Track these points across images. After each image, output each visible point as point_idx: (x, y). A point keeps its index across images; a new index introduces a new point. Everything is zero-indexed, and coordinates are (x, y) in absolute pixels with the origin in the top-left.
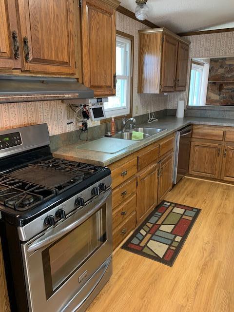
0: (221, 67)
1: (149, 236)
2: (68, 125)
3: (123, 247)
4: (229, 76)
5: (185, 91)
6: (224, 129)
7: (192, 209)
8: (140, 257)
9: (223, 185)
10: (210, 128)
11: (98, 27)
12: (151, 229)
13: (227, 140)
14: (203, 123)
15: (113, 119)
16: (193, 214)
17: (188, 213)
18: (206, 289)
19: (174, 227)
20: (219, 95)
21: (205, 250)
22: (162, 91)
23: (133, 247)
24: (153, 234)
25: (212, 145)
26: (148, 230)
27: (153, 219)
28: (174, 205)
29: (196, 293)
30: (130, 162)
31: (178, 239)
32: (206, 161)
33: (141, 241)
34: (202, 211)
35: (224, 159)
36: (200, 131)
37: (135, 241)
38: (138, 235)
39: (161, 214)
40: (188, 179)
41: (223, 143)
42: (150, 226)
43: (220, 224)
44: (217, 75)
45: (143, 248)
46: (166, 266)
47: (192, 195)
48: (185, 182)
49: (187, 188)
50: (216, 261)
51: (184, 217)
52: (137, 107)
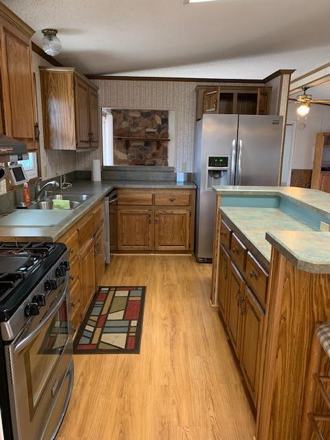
0: (125, 119)
1: (99, 330)
4: (135, 131)
5: (98, 147)
6: (153, 192)
7: (136, 288)
8: (98, 356)
9: (158, 256)
10: (137, 191)
12: (97, 322)
13: (156, 204)
14: (128, 186)
15: (26, 184)
16: (139, 293)
17: (133, 293)
18: (181, 362)
19: (125, 312)
20: (127, 154)
21: (166, 325)
22: (78, 146)
23: (85, 348)
24: (103, 327)
25: (141, 211)
26: (94, 324)
27: (96, 311)
28: (114, 289)
29: (174, 369)
30: (72, 236)
31: (134, 323)
32: (137, 231)
33: (91, 339)
34: (147, 288)
35: (157, 226)
36: (126, 196)
37: (84, 341)
38: (85, 333)
39: (102, 303)
40: (118, 257)
41: (153, 208)
42: (96, 318)
43: (170, 297)
44: (121, 129)
45: (97, 345)
46: (133, 356)
47: (130, 272)
48: (116, 261)
49: (121, 266)
50: (181, 333)
51: (130, 299)
52: (45, 168)
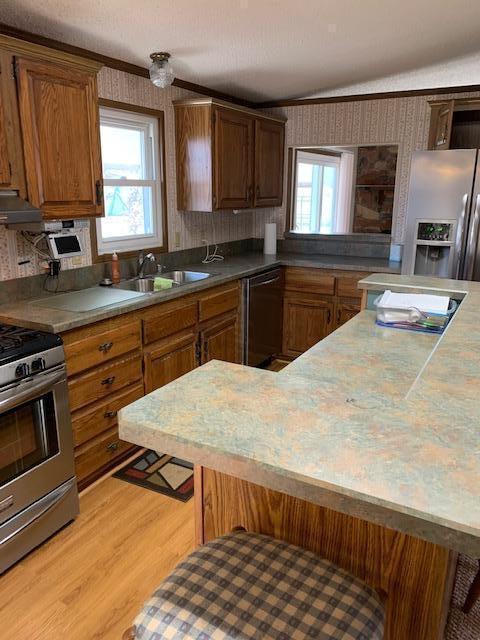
0: (381, 158)
2: (20, 267)
3: (115, 475)
5: (280, 204)
6: (336, 275)
8: (140, 489)
11: (56, 106)
13: (341, 294)
15: (115, 256)
20: (379, 212)
22: (217, 206)
23: (135, 474)
25: (317, 302)
30: (123, 327)
33: (150, 465)
36: (296, 278)
37: (141, 465)
38: (150, 457)
41: (335, 299)
44: (374, 173)
45: (150, 475)
46: (177, 502)
52: (178, 235)
